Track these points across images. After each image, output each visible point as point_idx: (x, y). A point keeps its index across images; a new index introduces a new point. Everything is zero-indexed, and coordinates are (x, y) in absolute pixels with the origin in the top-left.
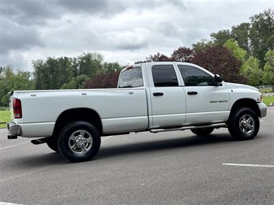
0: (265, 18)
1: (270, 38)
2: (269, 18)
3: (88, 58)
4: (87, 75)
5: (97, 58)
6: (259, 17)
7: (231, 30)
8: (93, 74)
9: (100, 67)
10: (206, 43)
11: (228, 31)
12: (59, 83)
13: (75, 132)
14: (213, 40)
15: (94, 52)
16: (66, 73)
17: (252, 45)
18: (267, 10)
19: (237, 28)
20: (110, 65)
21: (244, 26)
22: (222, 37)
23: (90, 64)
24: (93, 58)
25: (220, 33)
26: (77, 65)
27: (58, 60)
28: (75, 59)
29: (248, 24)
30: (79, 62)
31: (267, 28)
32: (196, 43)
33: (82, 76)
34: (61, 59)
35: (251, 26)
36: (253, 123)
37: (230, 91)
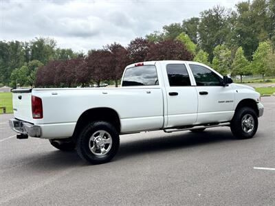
0: (214, 14)
1: (218, 33)
2: (217, 15)
3: (41, 43)
4: (39, 60)
5: (49, 44)
6: (208, 12)
7: (182, 24)
8: (46, 59)
9: (53, 52)
10: (158, 34)
11: (179, 24)
12: (9, 67)
13: (95, 133)
14: (164, 32)
15: (47, 38)
16: (17, 58)
17: (200, 39)
18: (216, 7)
19: (188, 23)
20: (63, 51)
21: (194, 21)
22: (173, 30)
23: (42, 49)
24: (46, 44)
25: (172, 26)
26: (29, 50)
27: (9, 44)
28: (27, 44)
29: (197, 19)
30: (31, 46)
31: (215, 24)
32: (149, 34)
33: (34, 62)
34: (12, 43)
35: (200, 21)
36: (253, 122)
37: (235, 91)
